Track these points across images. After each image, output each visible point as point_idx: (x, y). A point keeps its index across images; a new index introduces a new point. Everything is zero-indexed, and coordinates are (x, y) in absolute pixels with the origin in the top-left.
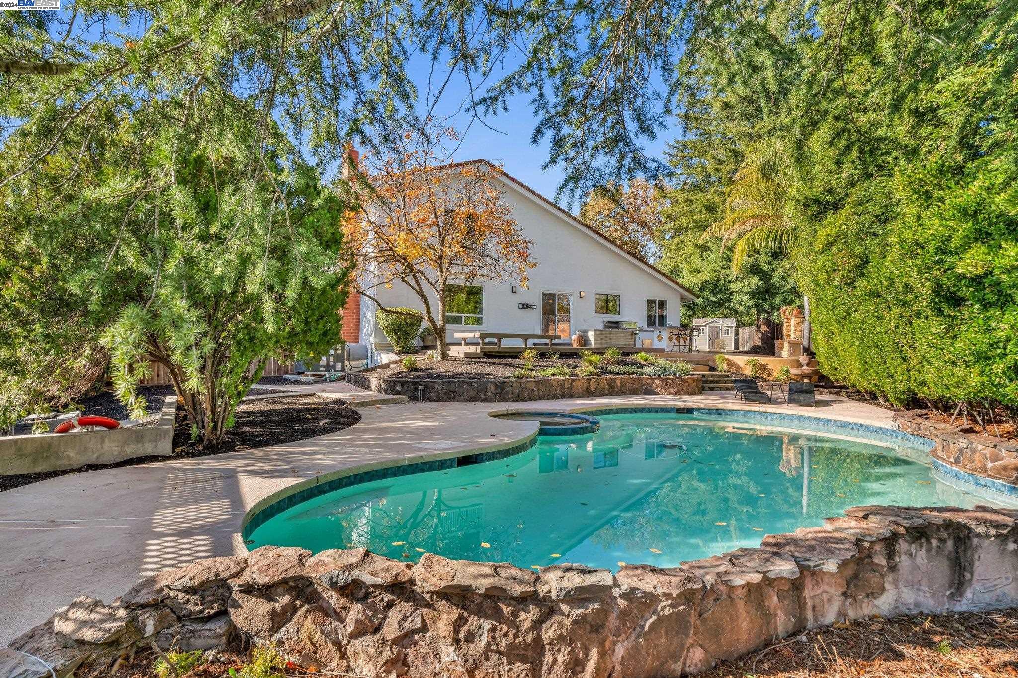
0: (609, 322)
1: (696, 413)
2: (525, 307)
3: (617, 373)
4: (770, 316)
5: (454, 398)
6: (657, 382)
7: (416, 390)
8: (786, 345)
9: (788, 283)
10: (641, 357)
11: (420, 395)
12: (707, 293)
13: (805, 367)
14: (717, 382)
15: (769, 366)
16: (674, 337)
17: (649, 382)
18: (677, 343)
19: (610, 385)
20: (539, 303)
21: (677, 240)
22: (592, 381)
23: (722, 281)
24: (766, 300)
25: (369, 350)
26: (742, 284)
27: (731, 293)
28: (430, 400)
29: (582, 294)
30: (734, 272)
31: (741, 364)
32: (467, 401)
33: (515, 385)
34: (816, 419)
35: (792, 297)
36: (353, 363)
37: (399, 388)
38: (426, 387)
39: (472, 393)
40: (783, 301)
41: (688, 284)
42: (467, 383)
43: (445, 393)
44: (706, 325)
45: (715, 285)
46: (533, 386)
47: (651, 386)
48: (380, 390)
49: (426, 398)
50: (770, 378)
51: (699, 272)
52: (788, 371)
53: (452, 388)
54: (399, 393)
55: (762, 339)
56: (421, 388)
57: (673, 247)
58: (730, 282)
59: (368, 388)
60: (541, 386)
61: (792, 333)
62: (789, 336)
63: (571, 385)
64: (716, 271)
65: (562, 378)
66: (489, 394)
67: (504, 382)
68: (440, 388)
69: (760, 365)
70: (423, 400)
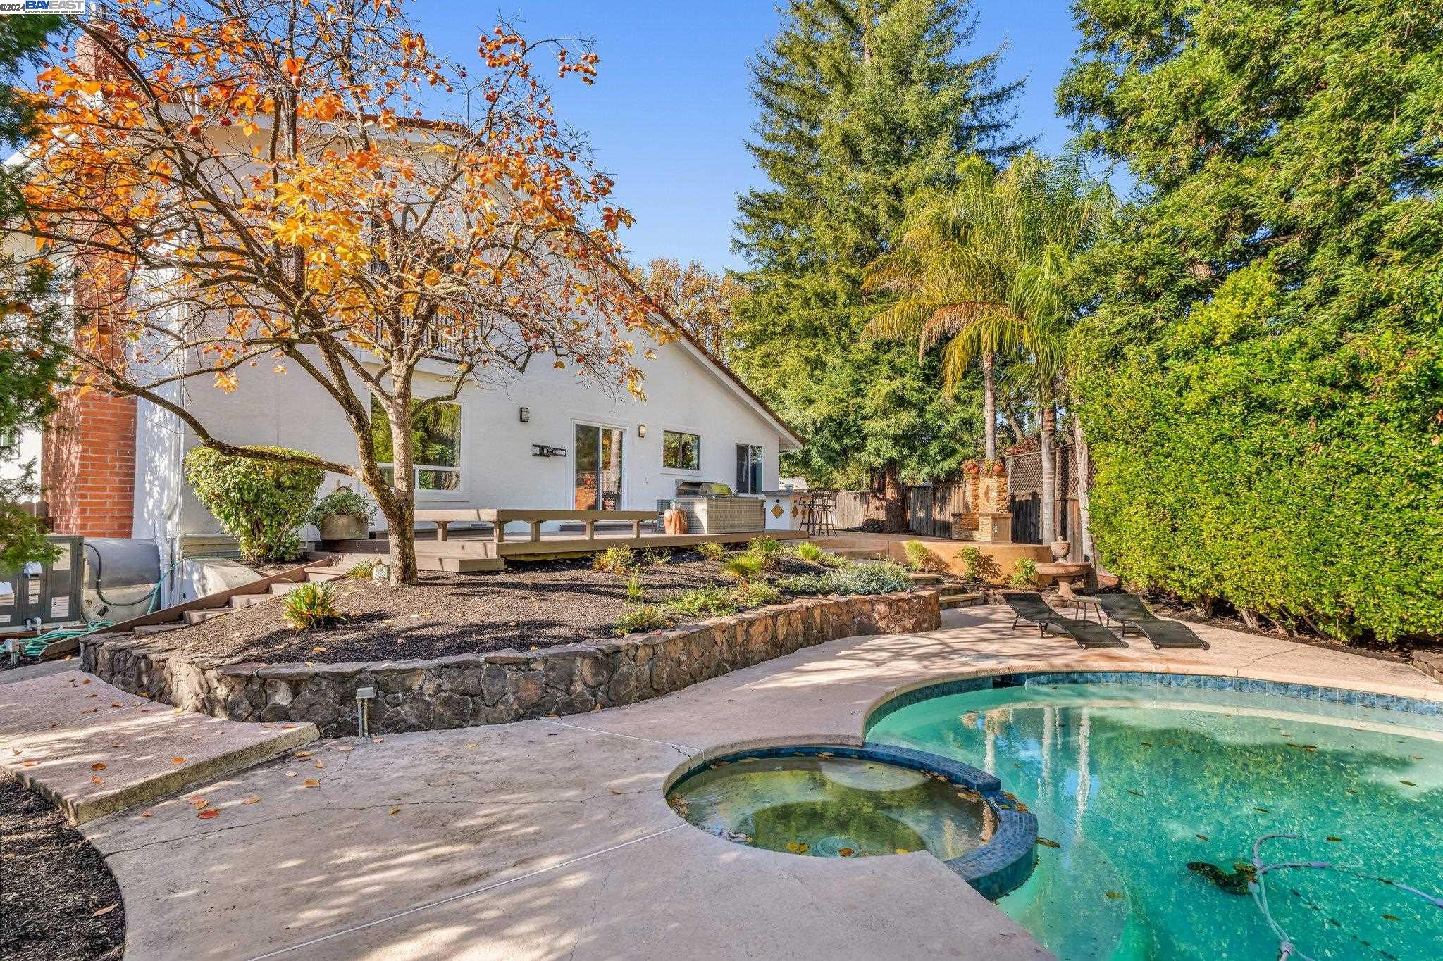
0: (686, 484)
1: (1027, 684)
2: (545, 452)
3: (804, 593)
5: (476, 713)
6: (881, 608)
7: (347, 698)
8: (985, 521)
9: (948, 422)
10: (807, 553)
11: (362, 717)
13: (1062, 561)
15: (995, 560)
16: (800, 509)
17: (866, 607)
19: (805, 622)
20: (569, 443)
21: (761, 350)
22: (781, 618)
25: (164, 558)
28: (398, 726)
29: (643, 430)
30: (872, 403)
31: (946, 558)
32: (518, 718)
33: (641, 653)
34: (1278, 685)
35: (952, 444)
36: (110, 594)
37: (282, 697)
38: (381, 686)
39: (531, 693)
40: (942, 451)
42: (516, 664)
43: (446, 703)
45: (840, 423)
46: (677, 651)
47: (869, 617)
48: (208, 705)
49: (384, 725)
50: (995, 581)
51: (811, 402)
53: (470, 682)
54: (282, 715)
55: (888, 510)
56: (365, 692)
57: (756, 361)
59: (161, 695)
60: (693, 648)
61: (987, 501)
62: (977, 506)
63: (747, 632)
64: (842, 401)
65: (728, 619)
66: (579, 687)
67: (617, 651)
68: (429, 688)
69: (980, 557)
70: (371, 731)
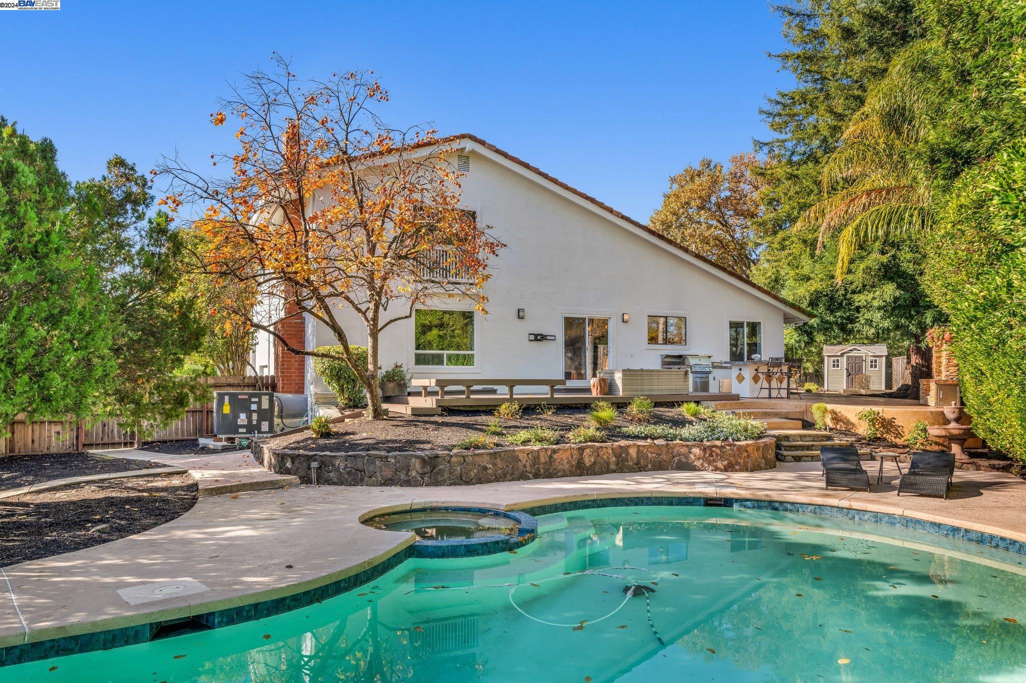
0: (667, 356)
1: (736, 507)
2: (539, 338)
3: (636, 437)
4: (918, 342)
5: (362, 480)
6: (696, 451)
7: (309, 467)
8: (933, 386)
11: (314, 476)
12: (821, 309)
13: (953, 425)
14: (808, 448)
15: (897, 422)
16: (763, 376)
17: (684, 450)
18: (766, 385)
19: (618, 456)
20: (558, 331)
22: (588, 451)
23: (842, 292)
24: (911, 317)
25: (309, 405)
26: (871, 295)
27: (858, 309)
28: (330, 482)
29: (626, 317)
31: (854, 419)
32: (381, 485)
33: (454, 459)
34: (933, 524)
37: (289, 465)
38: (322, 463)
39: (388, 473)
41: (790, 299)
42: (381, 457)
43: (349, 473)
44: (842, 355)
45: (832, 298)
46: (486, 462)
47: (687, 457)
48: (270, 467)
49: (322, 480)
50: (899, 441)
51: (808, 279)
52: (925, 430)
53: (360, 465)
54: (288, 472)
56: (314, 465)
58: (854, 292)
59: (261, 462)
60: (498, 461)
61: (943, 369)
62: (940, 372)
63: (551, 457)
65: (537, 447)
66: (414, 473)
67: (437, 457)
68: (342, 466)
69: (884, 419)
70: (318, 482)
